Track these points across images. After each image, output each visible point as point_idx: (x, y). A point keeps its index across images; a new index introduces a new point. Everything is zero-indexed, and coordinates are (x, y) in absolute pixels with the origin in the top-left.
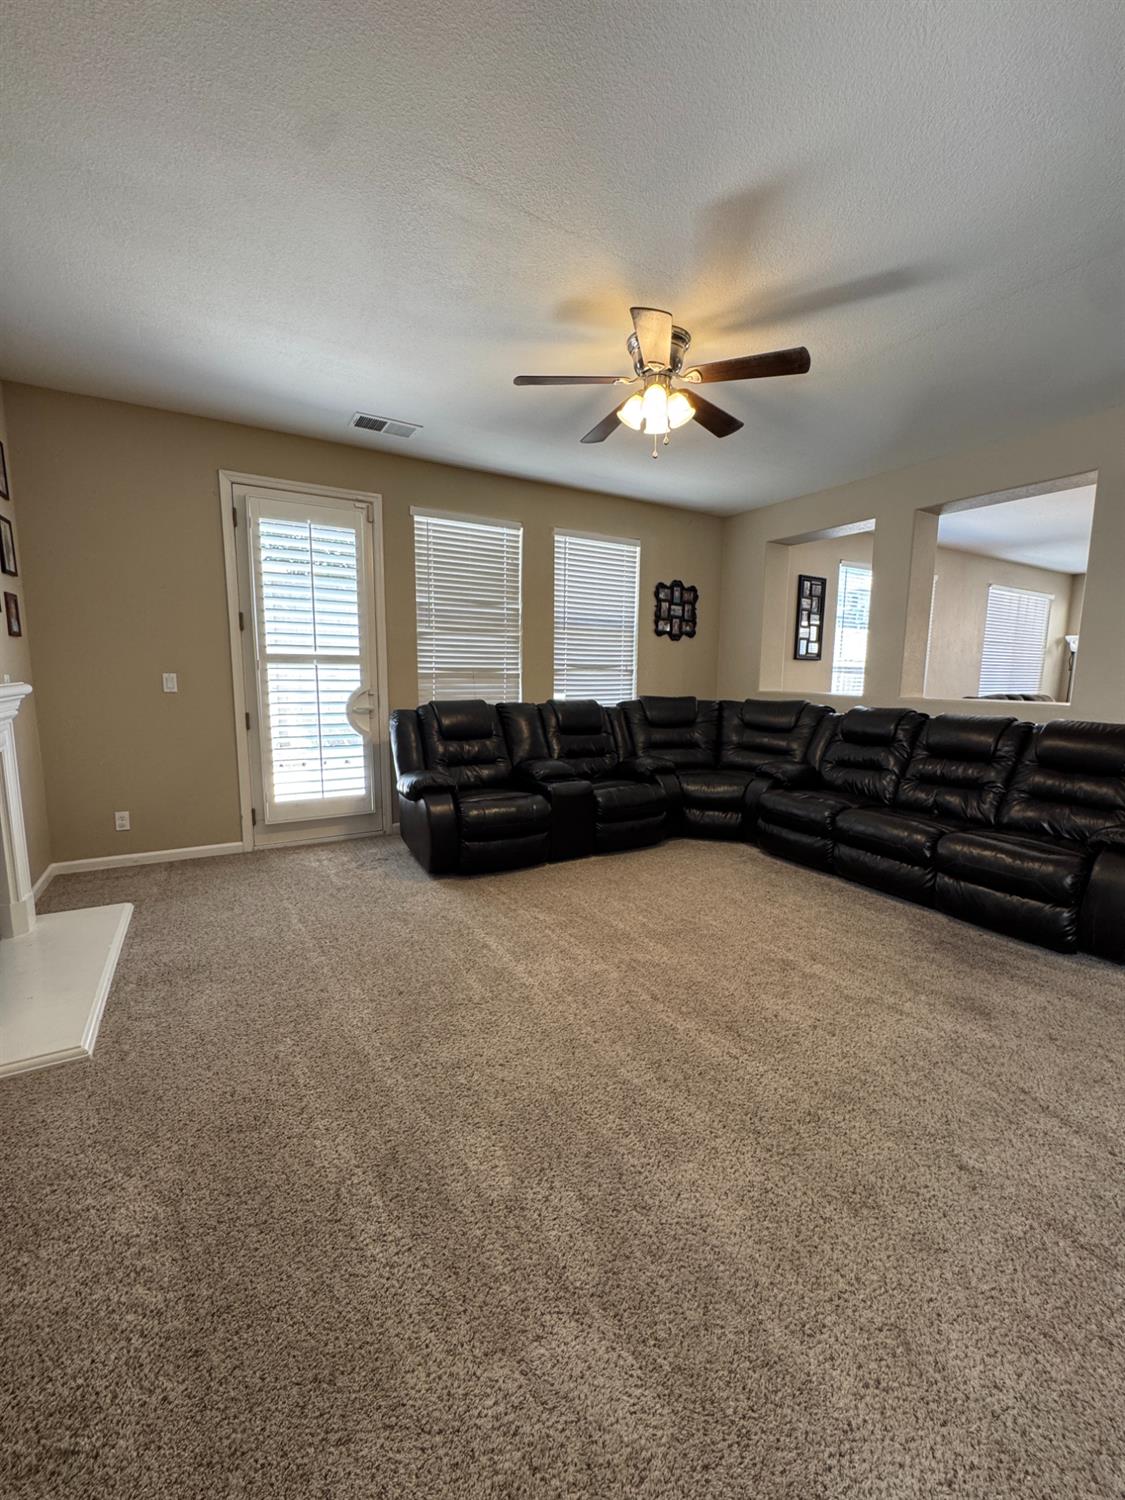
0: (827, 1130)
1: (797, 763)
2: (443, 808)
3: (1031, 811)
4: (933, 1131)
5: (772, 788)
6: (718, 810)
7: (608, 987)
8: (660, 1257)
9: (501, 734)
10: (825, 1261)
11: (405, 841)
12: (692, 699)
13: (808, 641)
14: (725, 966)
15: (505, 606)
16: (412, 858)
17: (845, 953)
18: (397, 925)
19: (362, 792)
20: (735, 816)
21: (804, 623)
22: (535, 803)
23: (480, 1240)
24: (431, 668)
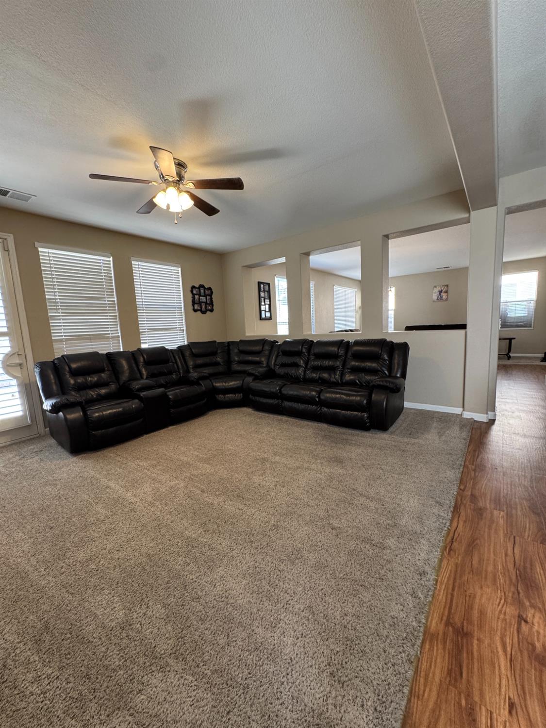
0: (281, 531)
1: (264, 367)
2: (75, 415)
3: (353, 376)
4: (323, 517)
5: (254, 380)
6: (232, 393)
7: (179, 492)
8: (206, 620)
9: (111, 369)
10: (281, 590)
11: (54, 438)
12: (215, 341)
13: (265, 311)
14: (237, 467)
15: (106, 299)
16: (60, 447)
17: (288, 449)
18: (49, 488)
19: (21, 414)
20: (239, 395)
21: (263, 303)
22: (134, 404)
23: (104, 653)
24: (62, 336)
